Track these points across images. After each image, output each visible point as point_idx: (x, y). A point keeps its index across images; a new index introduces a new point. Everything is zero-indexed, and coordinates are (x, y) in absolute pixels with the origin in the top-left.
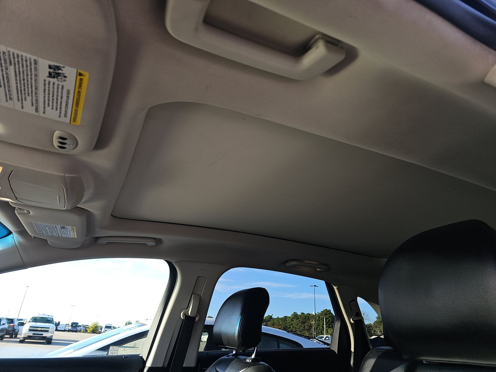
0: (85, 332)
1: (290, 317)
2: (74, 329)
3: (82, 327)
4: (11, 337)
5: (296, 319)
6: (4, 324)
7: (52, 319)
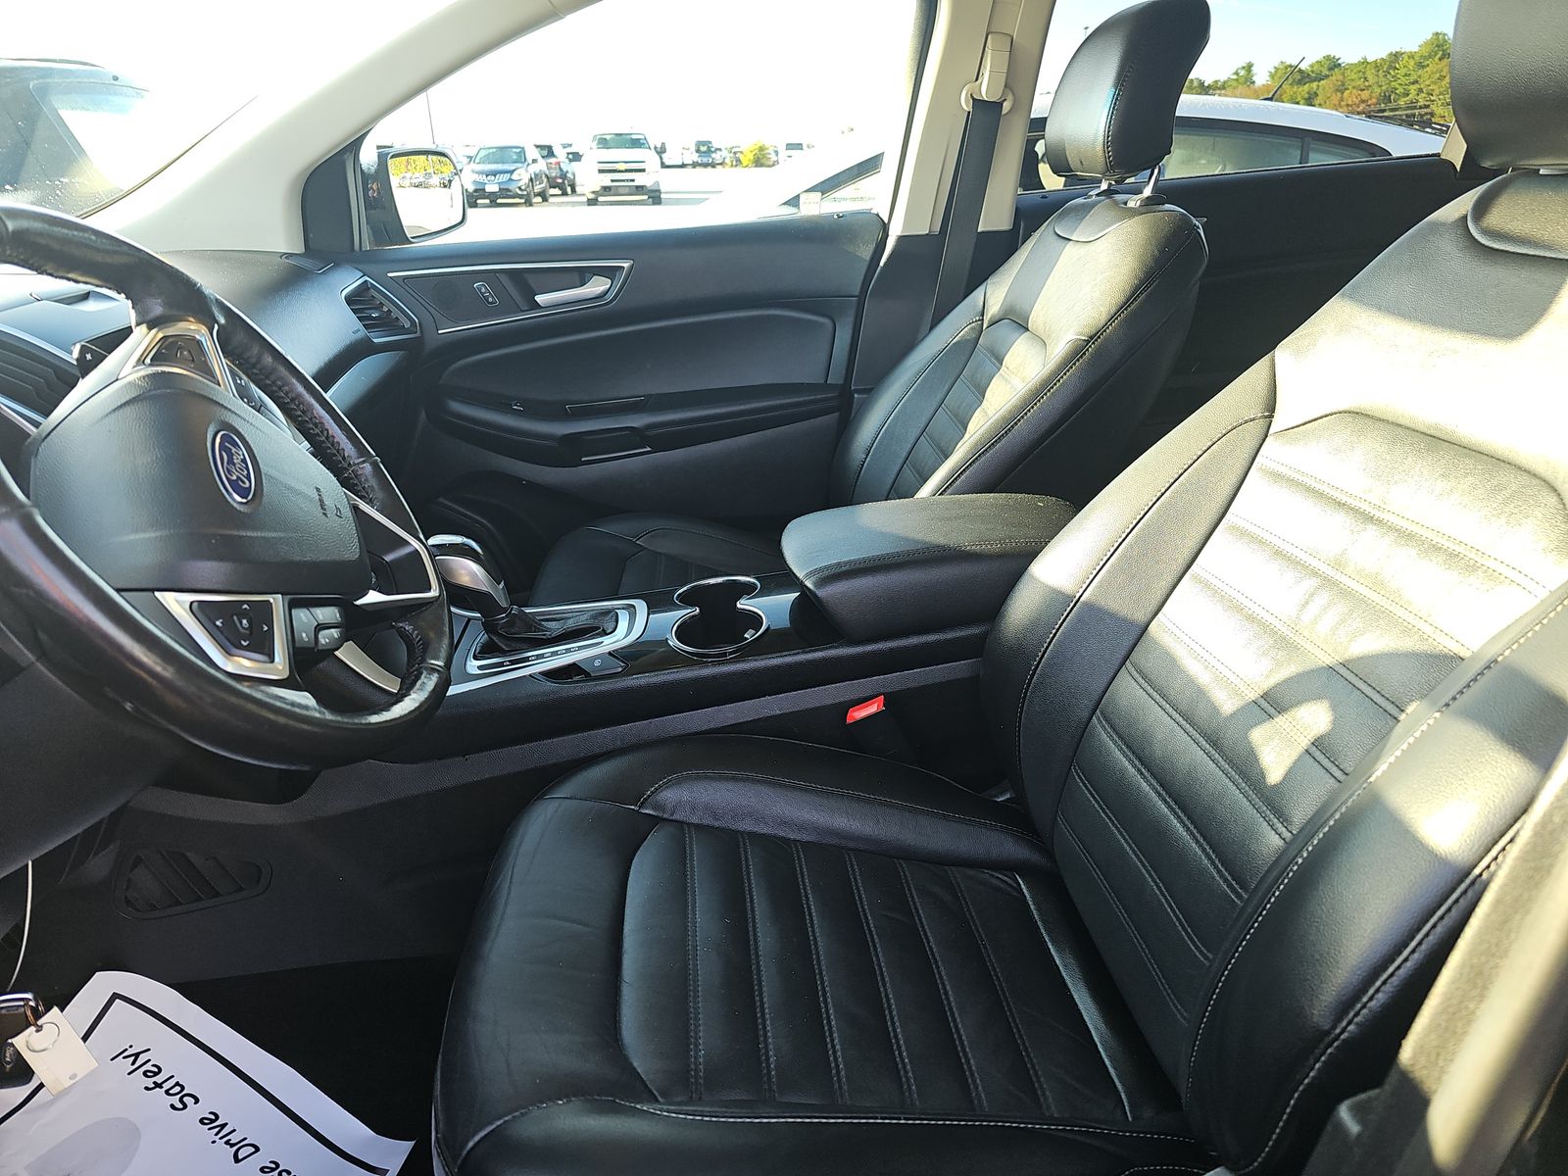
0: (736, 165)
1: (1411, 56)
2: (705, 160)
3: (724, 153)
4: (564, 194)
5: (1440, 59)
6: (534, 161)
7: (642, 137)
